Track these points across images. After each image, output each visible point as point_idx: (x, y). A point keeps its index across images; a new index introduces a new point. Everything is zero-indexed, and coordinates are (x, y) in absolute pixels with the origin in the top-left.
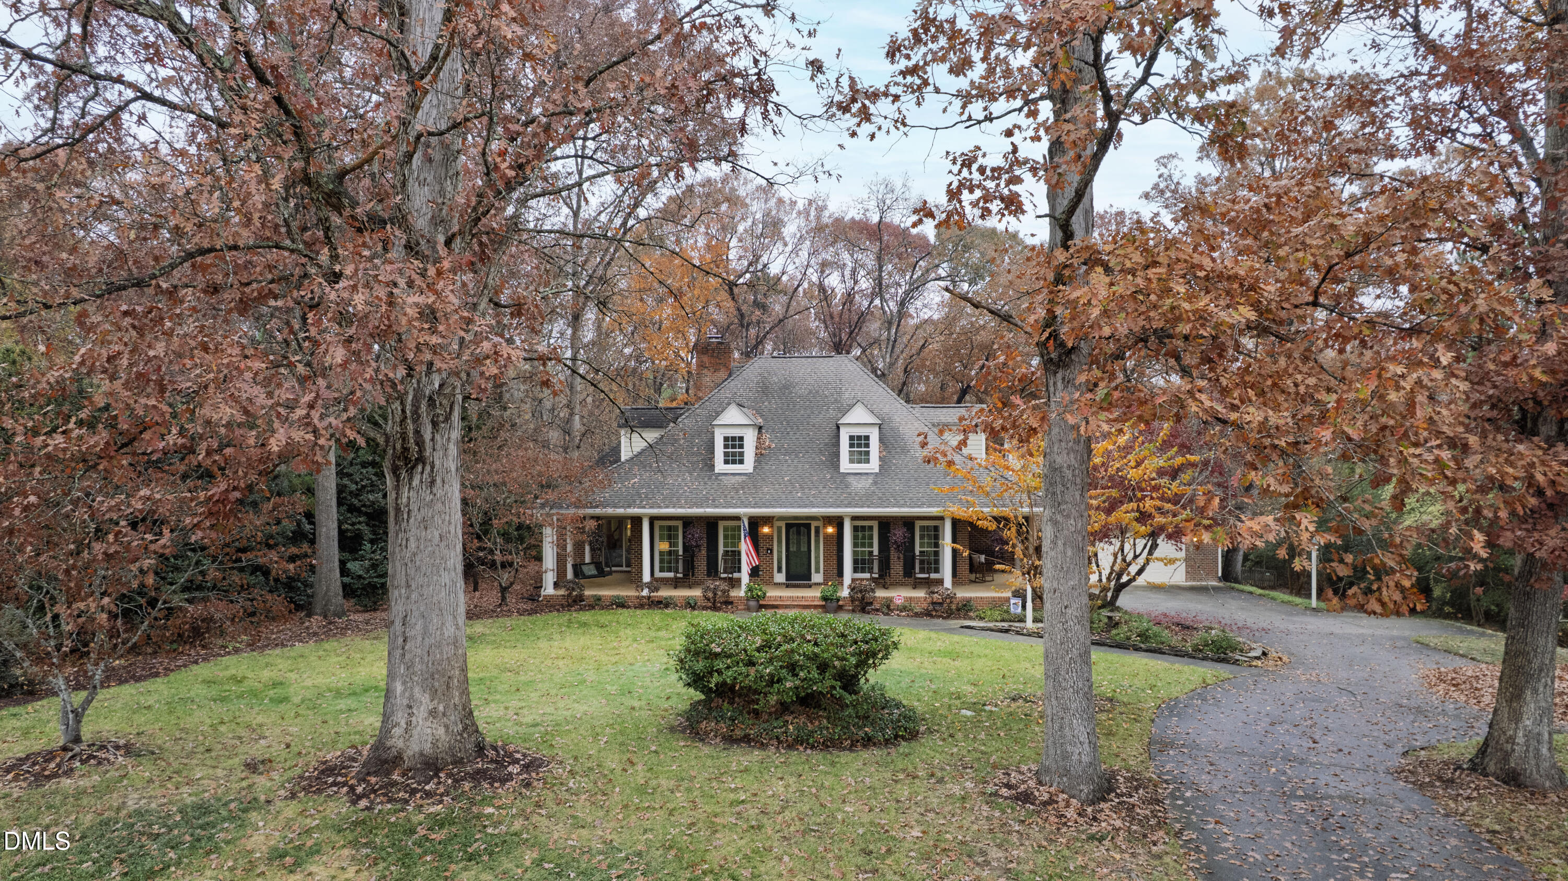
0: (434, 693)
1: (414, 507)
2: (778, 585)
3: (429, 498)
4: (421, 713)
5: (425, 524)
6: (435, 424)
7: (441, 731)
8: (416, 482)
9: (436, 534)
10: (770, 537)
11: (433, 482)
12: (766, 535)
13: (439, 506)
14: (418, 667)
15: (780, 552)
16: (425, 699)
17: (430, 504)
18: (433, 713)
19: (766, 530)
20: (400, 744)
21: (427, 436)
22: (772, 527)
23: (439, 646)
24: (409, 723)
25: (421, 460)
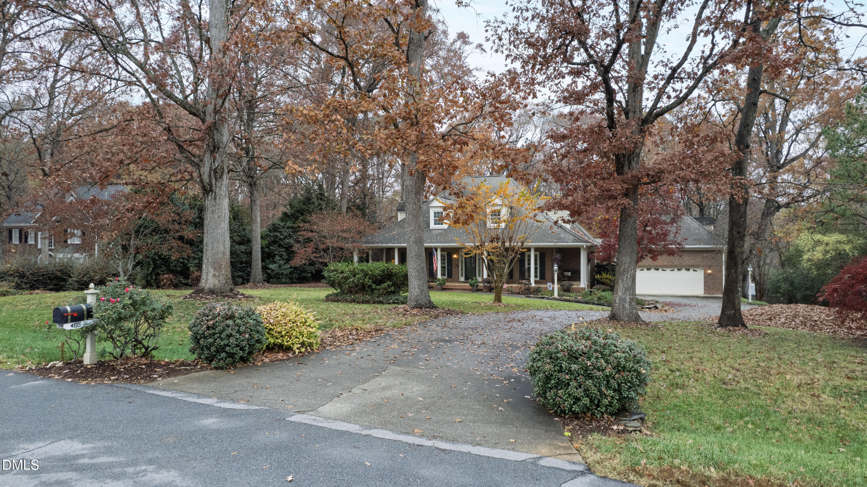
0: (215, 269)
1: (209, 206)
2: (461, 282)
3: (214, 204)
4: (210, 275)
5: (213, 212)
6: (216, 179)
7: (217, 282)
8: (209, 198)
9: (217, 216)
10: (457, 260)
11: (215, 198)
12: (455, 259)
13: (218, 207)
14: (210, 260)
15: (462, 266)
16: (212, 270)
17: (215, 206)
18: (214, 275)
19: (455, 256)
20: (204, 285)
21: (214, 183)
22: (458, 255)
23: (217, 253)
24: (207, 278)
25: (211, 190)
